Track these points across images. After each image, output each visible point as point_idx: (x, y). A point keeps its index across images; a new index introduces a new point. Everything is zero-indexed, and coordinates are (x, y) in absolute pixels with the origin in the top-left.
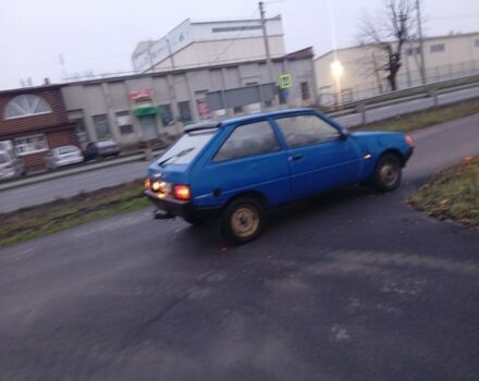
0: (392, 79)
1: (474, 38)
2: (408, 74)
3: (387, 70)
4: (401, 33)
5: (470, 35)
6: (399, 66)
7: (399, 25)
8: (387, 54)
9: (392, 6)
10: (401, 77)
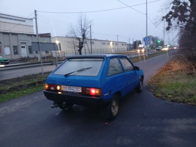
0: (80, 51)
1: (102, 42)
2: (85, 50)
3: (78, 47)
4: (84, 35)
5: (101, 41)
6: (83, 46)
7: (83, 33)
8: (79, 42)
9: (81, 25)
10: (83, 50)
